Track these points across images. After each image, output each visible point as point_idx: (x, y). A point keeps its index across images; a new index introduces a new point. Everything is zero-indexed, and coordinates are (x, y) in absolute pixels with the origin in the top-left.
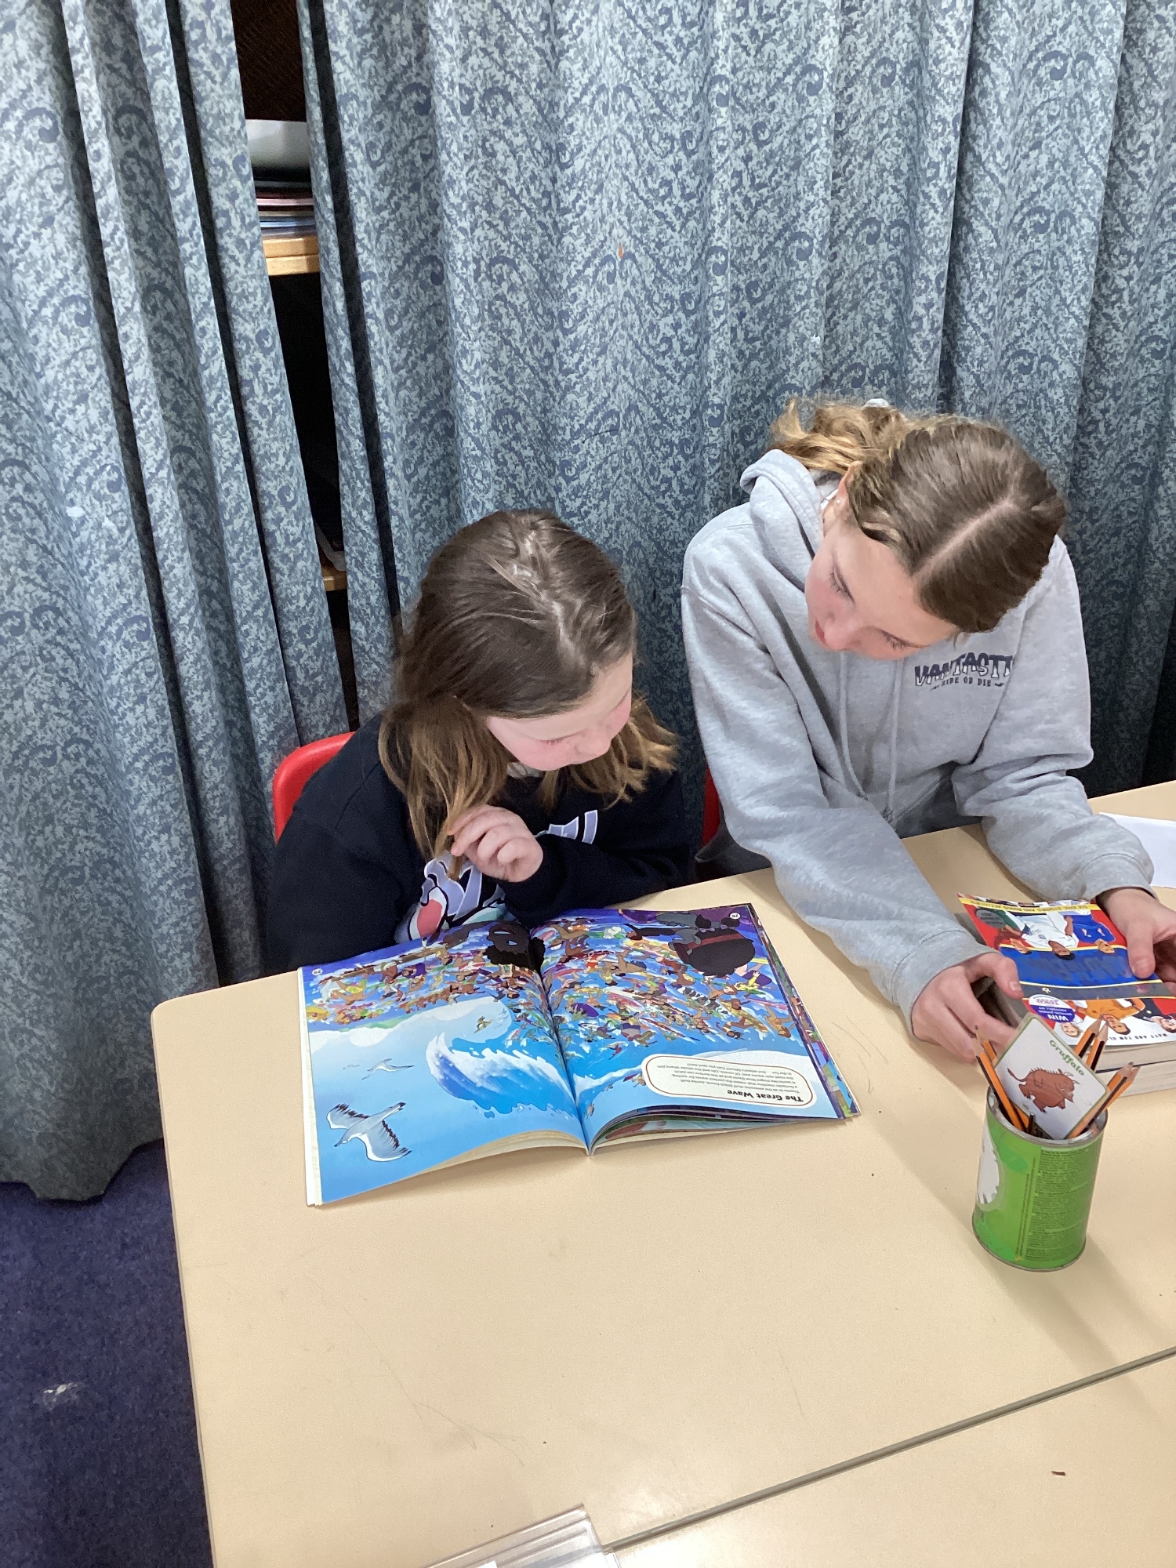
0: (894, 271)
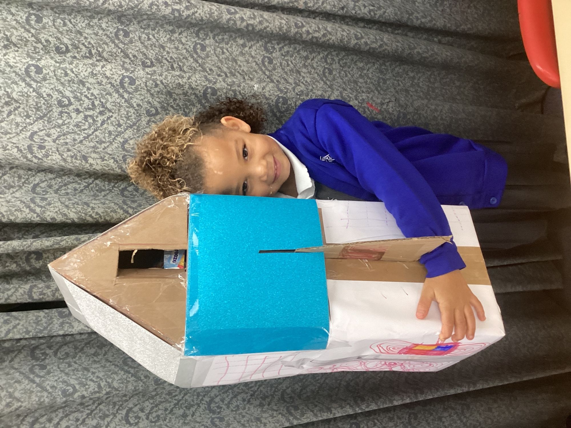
0: (220, 37)
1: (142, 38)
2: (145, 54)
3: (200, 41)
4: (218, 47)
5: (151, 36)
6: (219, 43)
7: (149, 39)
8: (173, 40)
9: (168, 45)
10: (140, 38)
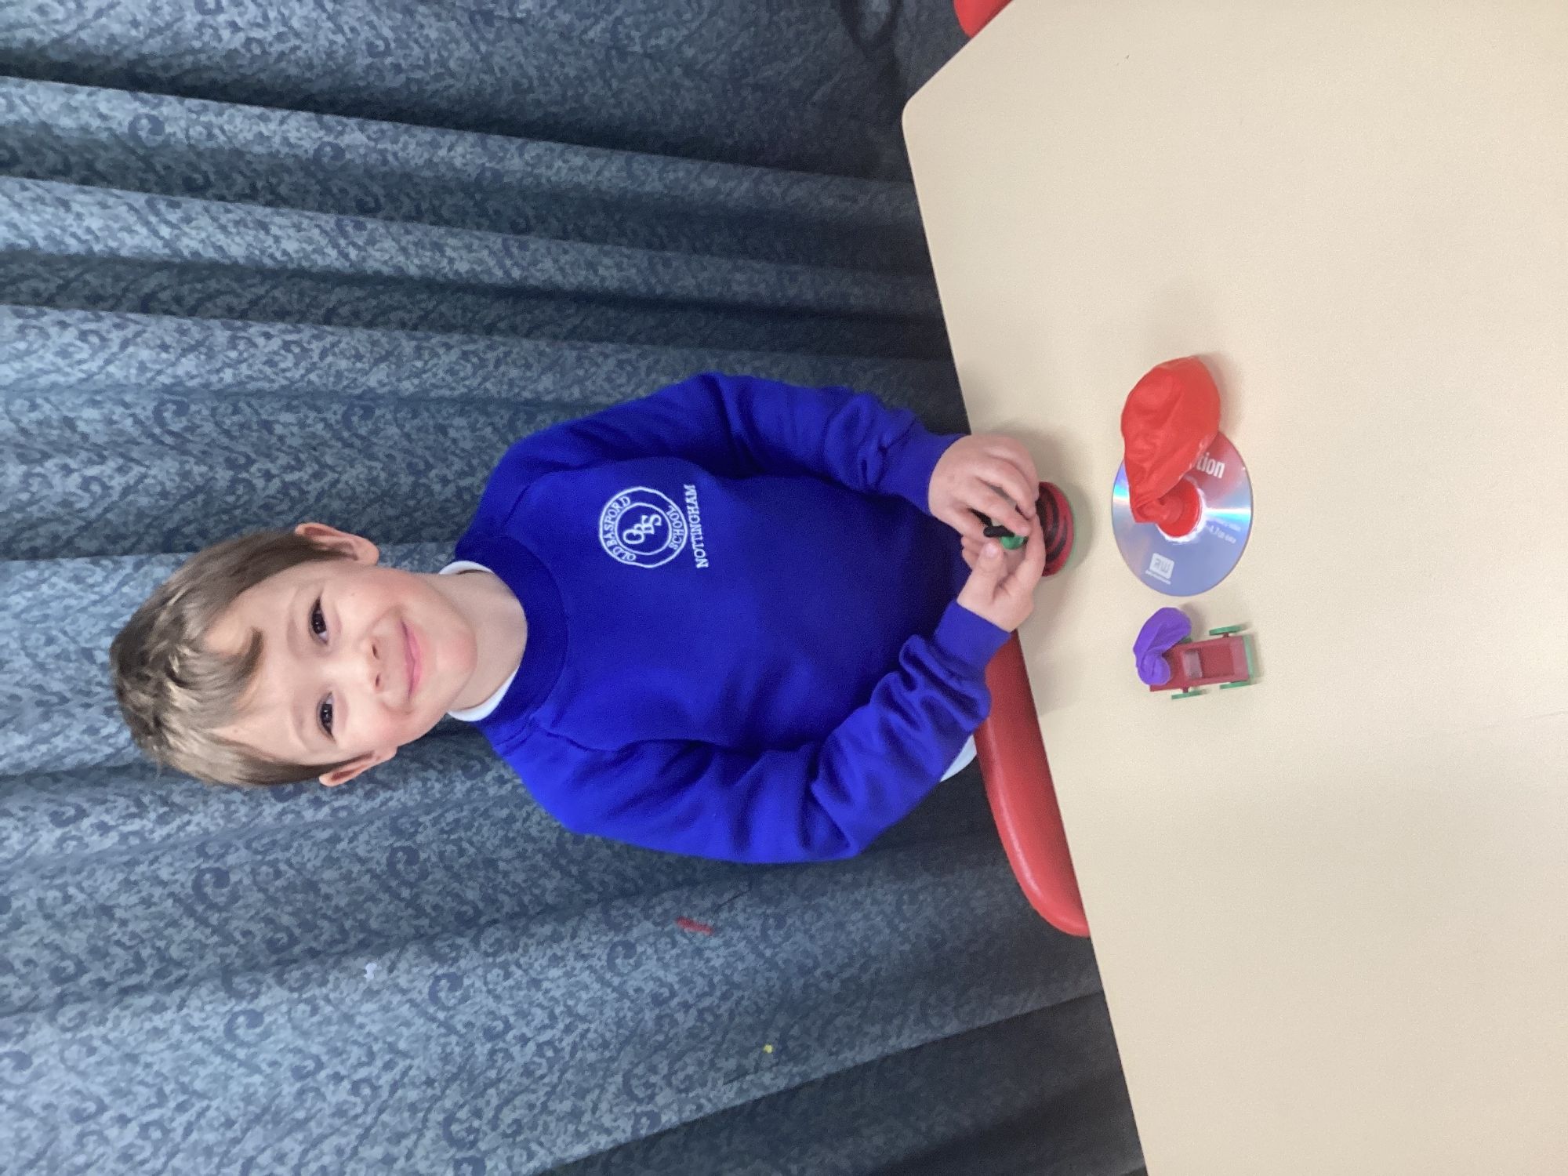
1: (49, 902)
2: (57, 948)
3: (210, 864)
4: (262, 863)
5: (72, 891)
6: (265, 853)
7: (67, 899)
8: (136, 883)
9: (123, 899)
10: (40, 902)
